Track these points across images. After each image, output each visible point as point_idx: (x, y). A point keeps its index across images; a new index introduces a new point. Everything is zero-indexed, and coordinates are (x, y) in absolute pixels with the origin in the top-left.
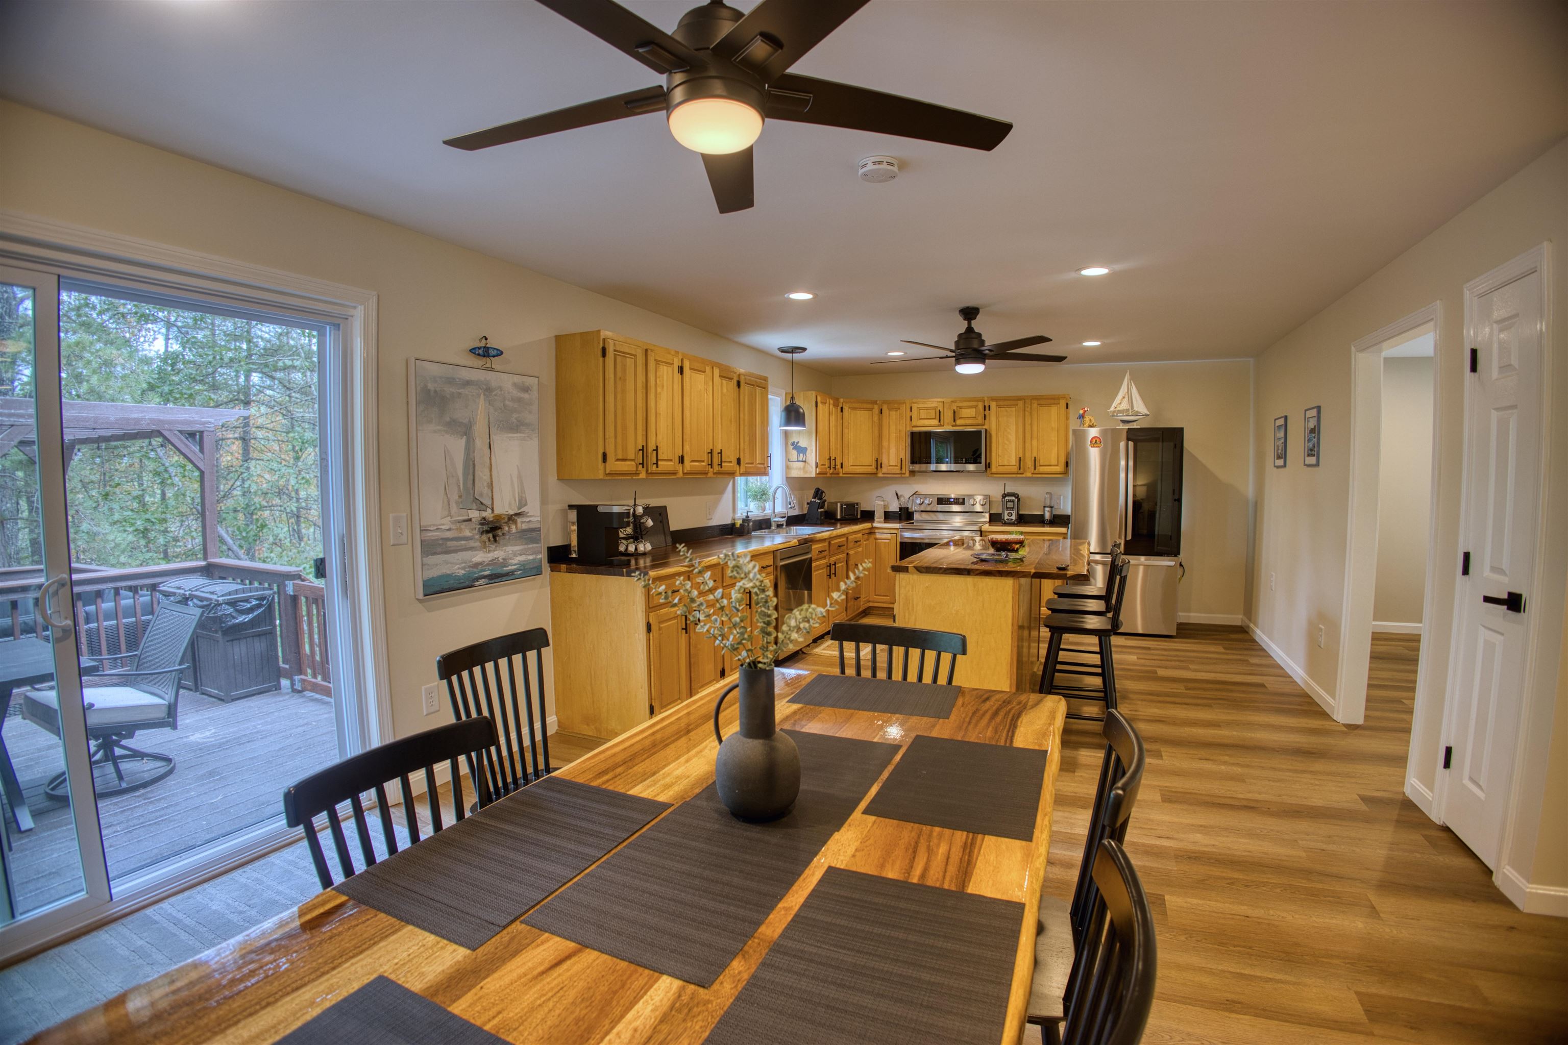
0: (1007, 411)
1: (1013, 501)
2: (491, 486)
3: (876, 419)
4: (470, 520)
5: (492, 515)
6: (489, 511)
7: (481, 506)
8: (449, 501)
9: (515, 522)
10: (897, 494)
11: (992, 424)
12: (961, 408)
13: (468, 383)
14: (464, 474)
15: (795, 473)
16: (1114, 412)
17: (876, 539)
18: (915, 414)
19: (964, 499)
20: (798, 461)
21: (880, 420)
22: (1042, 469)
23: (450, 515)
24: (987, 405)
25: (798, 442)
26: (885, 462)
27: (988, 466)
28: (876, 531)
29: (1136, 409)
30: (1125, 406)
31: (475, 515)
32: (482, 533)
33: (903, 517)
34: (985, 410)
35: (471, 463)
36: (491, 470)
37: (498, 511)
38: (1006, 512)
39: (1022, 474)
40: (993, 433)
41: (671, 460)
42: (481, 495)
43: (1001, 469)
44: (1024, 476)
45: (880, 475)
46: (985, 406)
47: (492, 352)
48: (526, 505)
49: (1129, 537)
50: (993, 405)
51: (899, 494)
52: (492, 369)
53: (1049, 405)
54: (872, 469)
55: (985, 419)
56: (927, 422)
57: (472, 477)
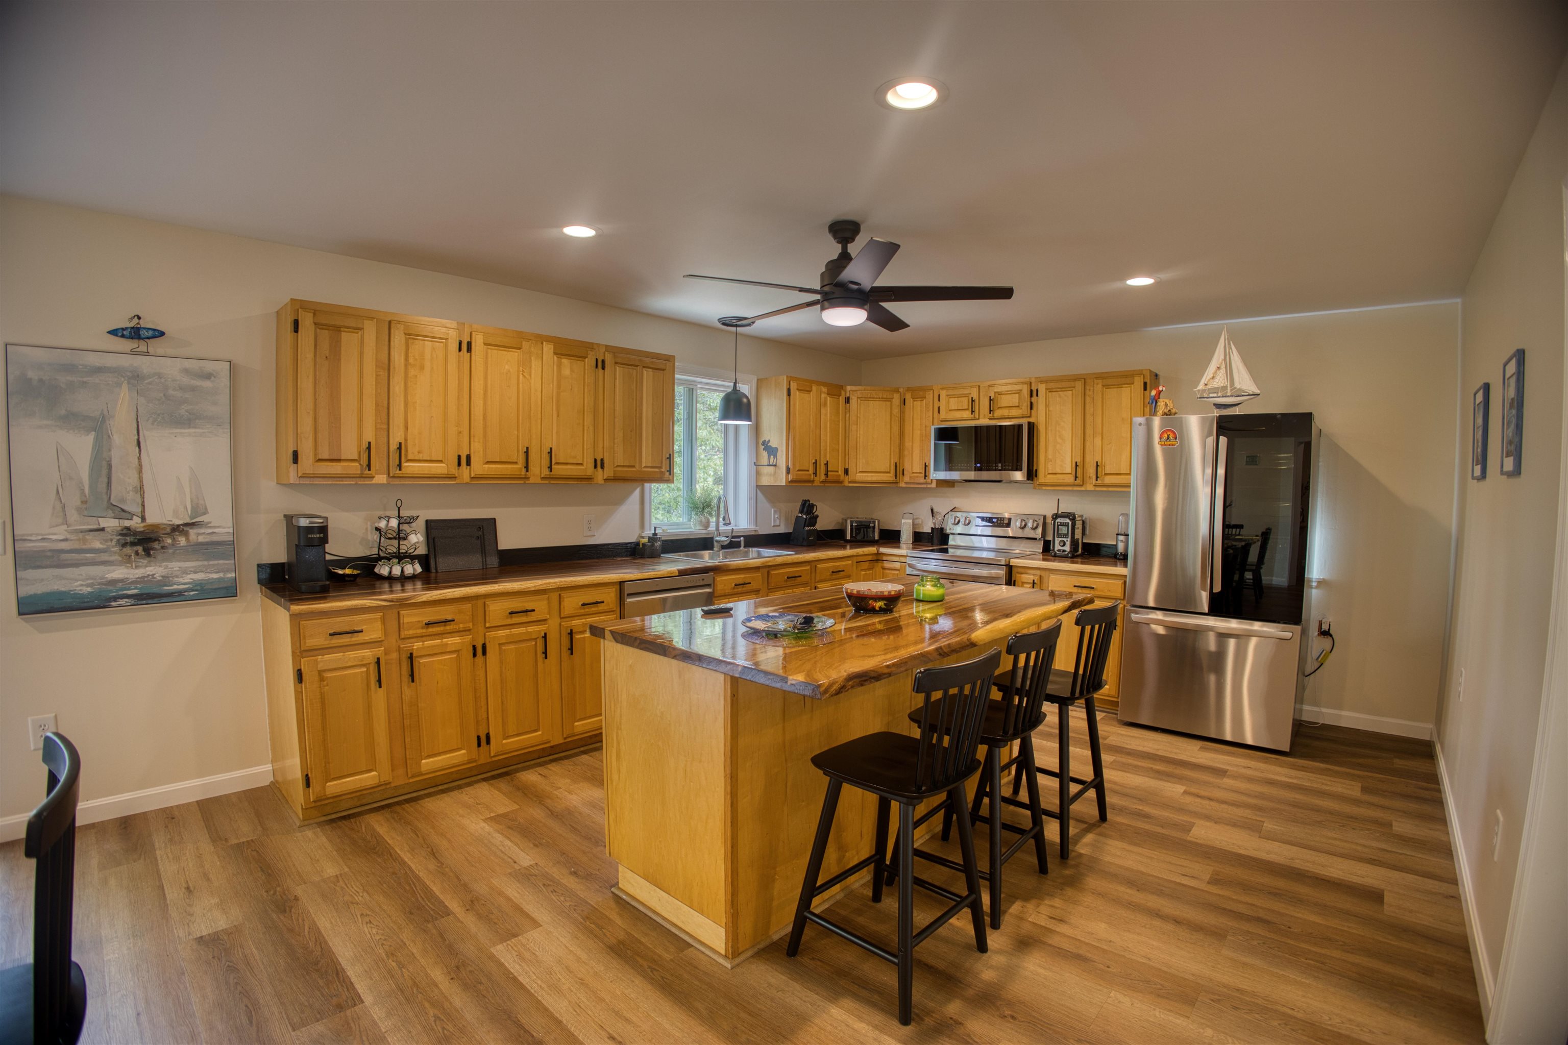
0: (1060, 396)
1: (1066, 525)
2: (141, 490)
3: (896, 411)
4: (103, 529)
5: (142, 525)
6: (137, 520)
7: (123, 513)
8: (64, 507)
9: (186, 534)
10: (932, 510)
11: (1039, 418)
12: (1000, 394)
13: (99, 370)
14: (91, 476)
15: (765, 481)
16: (1203, 391)
17: (884, 569)
18: (943, 404)
19: (1010, 519)
20: (769, 465)
21: (902, 412)
22: (1108, 480)
23: (65, 522)
24: (1034, 389)
25: (769, 441)
26: (907, 467)
27: (1032, 475)
28: (885, 558)
29: (1237, 385)
30: (1220, 381)
31: (111, 523)
32: (124, 545)
33: (935, 540)
34: (1031, 396)
35: (104, 463)
36: (140, 471)
37: (151, 519)
38: (1057, 540)
39: (1081, 486)
40: (1041, 428)
41: (441, 461)
42: (123, 500)
43: (1051, 479)
44: (1083, 489)
45: (902, 485)
46: (1031, 391)
47: (144, 333)
48: (205, 512)
49: (1217, 588)
50: (1042, 388)
51: (935, 510)
52: (147, 354)
53: (1119, 386)
54: (889, 477)
55: (1031, 408)
56: (958, 415)
57: (105, 480)
